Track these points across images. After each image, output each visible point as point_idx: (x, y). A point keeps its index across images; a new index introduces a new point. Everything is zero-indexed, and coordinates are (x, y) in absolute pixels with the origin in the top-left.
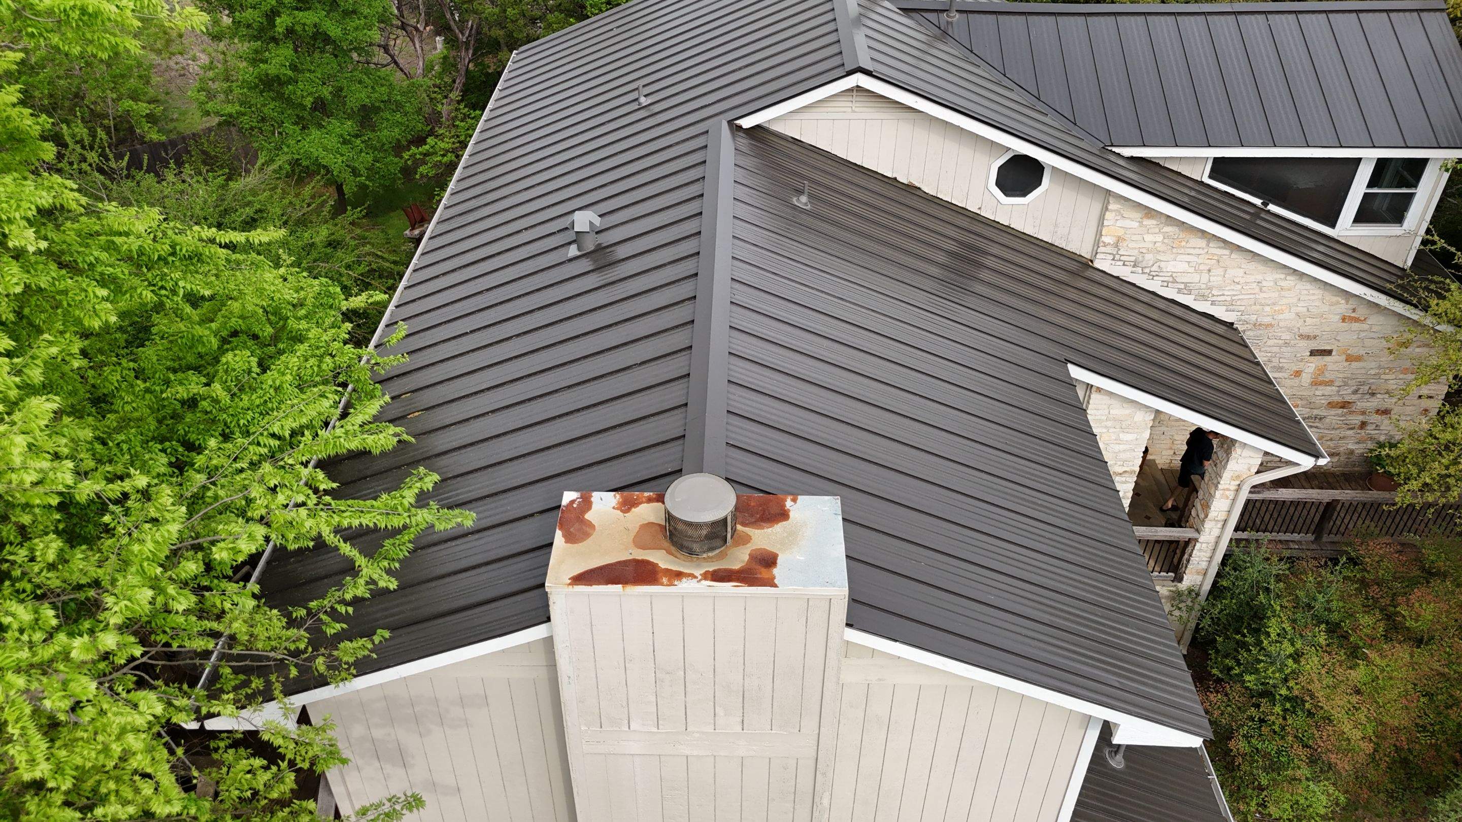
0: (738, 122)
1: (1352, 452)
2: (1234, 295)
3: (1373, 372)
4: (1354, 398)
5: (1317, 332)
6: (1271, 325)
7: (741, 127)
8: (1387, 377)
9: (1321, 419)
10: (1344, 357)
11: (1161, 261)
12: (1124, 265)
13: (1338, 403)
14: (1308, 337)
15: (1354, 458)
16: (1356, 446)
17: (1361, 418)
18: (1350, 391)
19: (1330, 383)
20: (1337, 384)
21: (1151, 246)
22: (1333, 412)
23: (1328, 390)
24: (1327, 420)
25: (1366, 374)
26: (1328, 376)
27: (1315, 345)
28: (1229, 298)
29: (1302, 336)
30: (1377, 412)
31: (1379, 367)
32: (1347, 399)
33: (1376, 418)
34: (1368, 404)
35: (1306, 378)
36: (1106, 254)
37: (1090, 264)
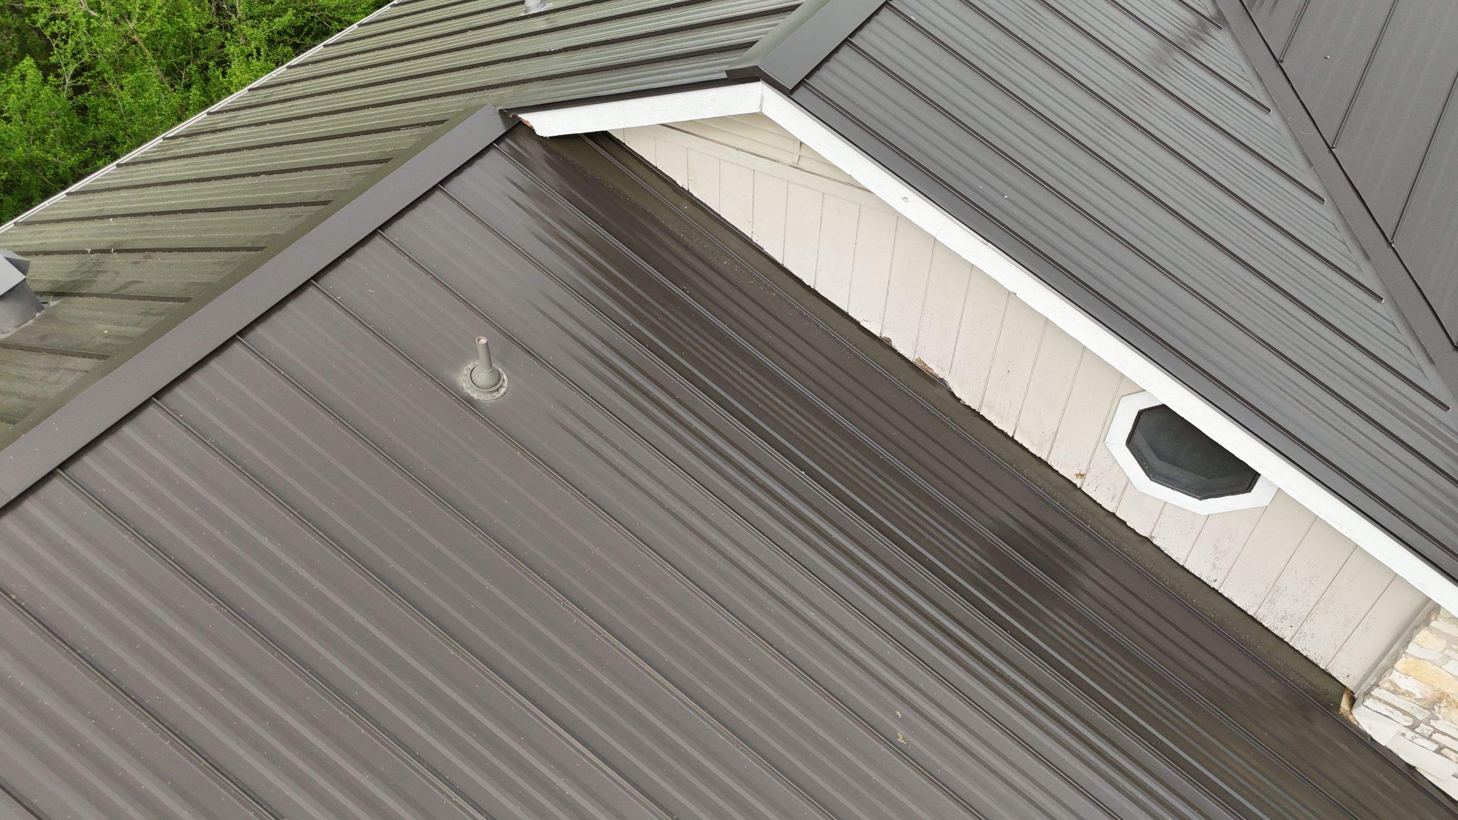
0: (525, 117)
7: (532, 130)
36: (1391, 709)
37: (1344, 704)
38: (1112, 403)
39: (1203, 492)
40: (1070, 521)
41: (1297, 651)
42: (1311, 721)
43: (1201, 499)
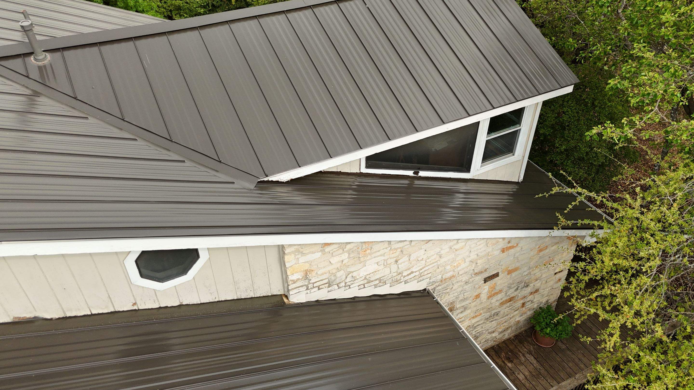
1: (519, 322)
2: (421, 269)
3: (526, 273)
4: (516, 293)
5: (487, 267)
6: (454, 276)
8: (534, 272)
9: (497, 314)
10: (506, 273)
11: (353, 272)
12: (319, 289)
13: (506, 300)
14: (481, 272)
15: (521, 324)
16: (521, 318)
17: (522, 302)
18: (513, 290)
19: (501, 291)
20: (504, 290)
21: (338, 265)
22: (505, 306)
23: (499, 296)
24: (502, 313)
25: (522, 276)
26: (498, 288)
27: (487, 275)
28: (417, 273)
29: (476, 274)
30: (531, 293)
31: (530, 268)
32: (512, 296)
33: (530, 298)
34: (525, 292)
35: (484, 296)
36: (298, 289)
37: (285, 300)
38: (122, 267)
39: (184, 271)
40: (146, 325)
41: (259, 297)
42: (281, 315)
43: (186, 274)
